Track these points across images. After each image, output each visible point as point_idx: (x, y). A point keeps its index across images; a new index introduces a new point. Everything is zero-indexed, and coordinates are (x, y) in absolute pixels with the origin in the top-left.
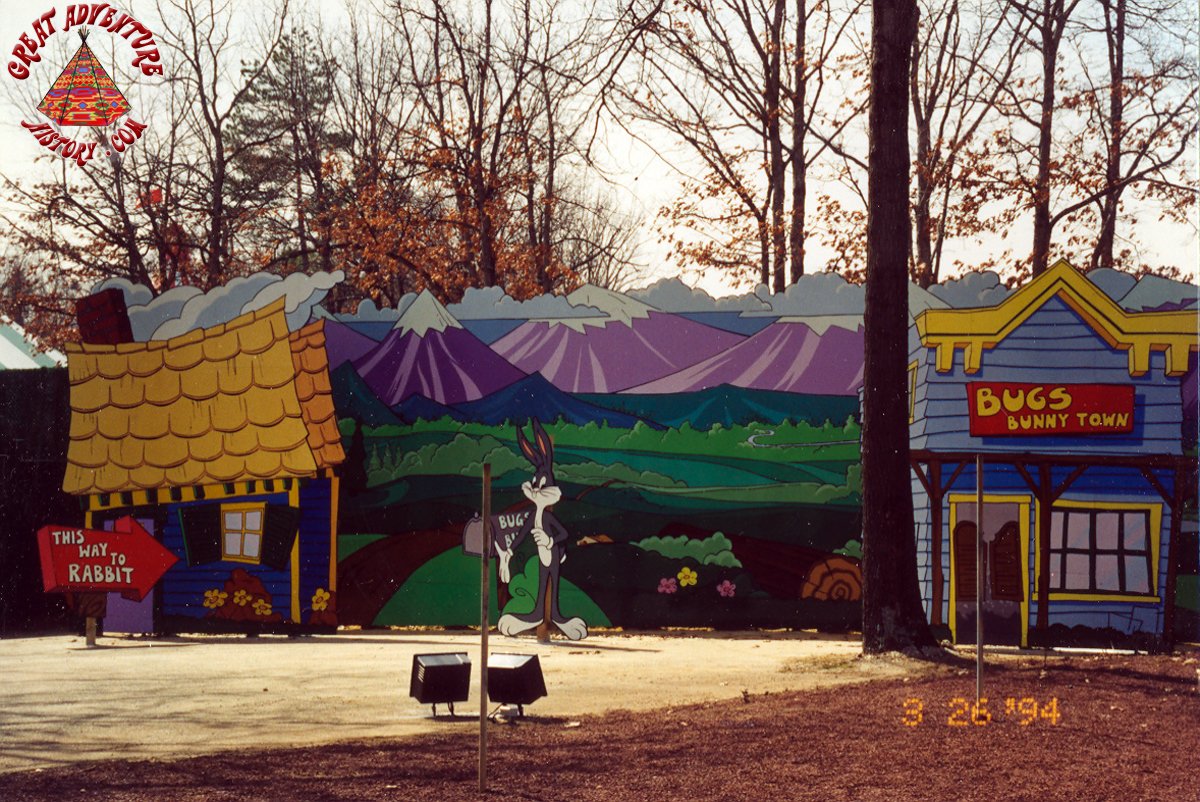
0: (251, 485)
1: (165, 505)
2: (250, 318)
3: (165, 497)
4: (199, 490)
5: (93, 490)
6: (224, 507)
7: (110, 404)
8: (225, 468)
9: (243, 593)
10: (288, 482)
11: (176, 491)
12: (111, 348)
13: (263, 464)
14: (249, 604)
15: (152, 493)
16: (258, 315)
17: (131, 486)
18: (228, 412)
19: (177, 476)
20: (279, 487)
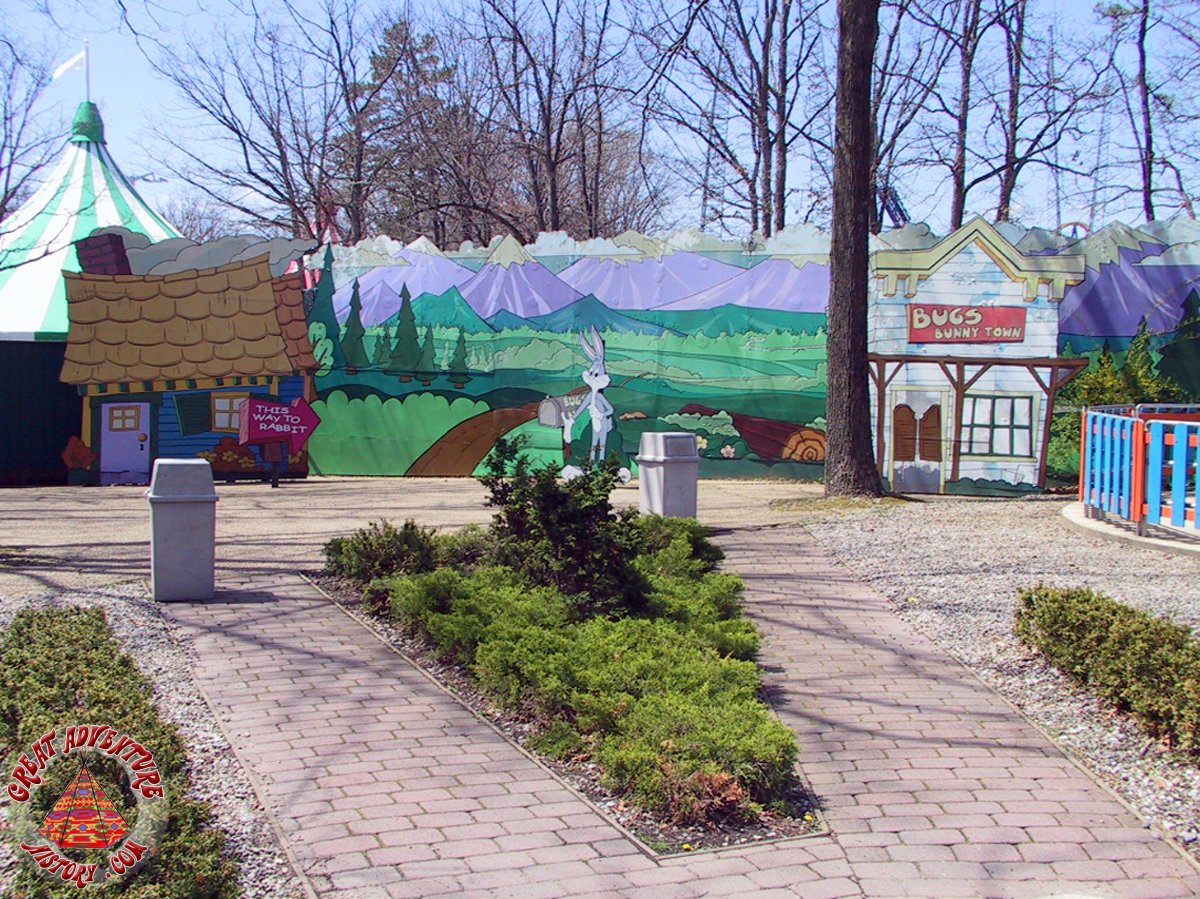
0: (239, 380)
1: (161, 393)
2: (239, 265)
3: (160, 387)
4: (193, 383)
5: (91, 381)
6: (213, 395)
7: (107, 319)
8: (217, 368)
9: (230, 453)
10: (269, 379)
11: (171, 383)
12: (111, 278)
13: (247, 366)
14: (236, 460)
15: (148, 384)
16: (245, 264)
17: (128, 379)
18: (217, 329)
19: (171, 373)
20: (261, 381)
